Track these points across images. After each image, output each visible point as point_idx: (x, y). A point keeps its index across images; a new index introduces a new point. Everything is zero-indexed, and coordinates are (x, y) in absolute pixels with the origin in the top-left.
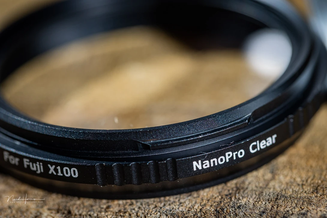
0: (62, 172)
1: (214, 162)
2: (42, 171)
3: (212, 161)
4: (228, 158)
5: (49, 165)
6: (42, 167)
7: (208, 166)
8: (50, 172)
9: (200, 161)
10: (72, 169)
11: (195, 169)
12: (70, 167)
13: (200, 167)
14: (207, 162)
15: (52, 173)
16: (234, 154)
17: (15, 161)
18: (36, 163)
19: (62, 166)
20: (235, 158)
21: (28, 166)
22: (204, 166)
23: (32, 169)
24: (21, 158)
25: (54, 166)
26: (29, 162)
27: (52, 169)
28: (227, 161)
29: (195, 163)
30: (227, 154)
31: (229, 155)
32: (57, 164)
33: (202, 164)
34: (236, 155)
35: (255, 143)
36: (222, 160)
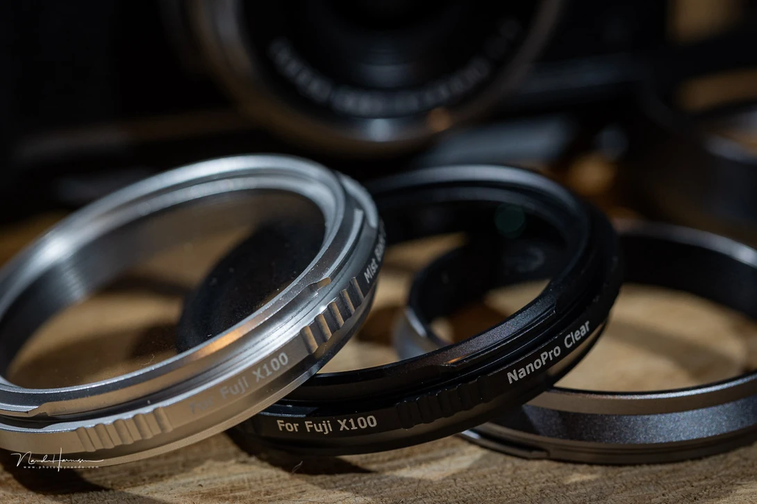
0: (356, 424)
1: (530, 368)
2: (331, 430)
3: (527, 367)
6: (329, 425)
7: (525, 375)
8: (341, 429)
9: (514, 371)
10: (369, 418)
11: (511, 382)
12: (365, 415)
13: (516, 379)
14: (523, 369)
15: (344, 429)
16: (550, 353)
17: (293, 428)
18: (322, 423)
19: (355, 417)
20: (551, 359)
21: (313, 429)
22: (520, 375)
23: (317, 431)
24: (301, 421)
26: (312, 424)
27: (343, 424)
28: (544, 364)
29: (509, 375)
30: (542, 355)
31: (545, 356)
33: (518, 374)
34: (553, 354)
35: (569, 336)
36: (538, 364)
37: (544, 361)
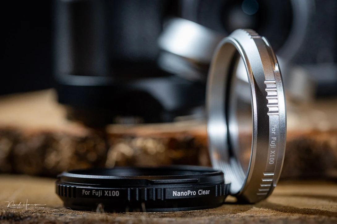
0: (111, 194)
1: (182, 193)
2: (101, 195)
3: (181, 193)
4: (189, 193)
5: (105, 191)
6: (101, 192)
7: (180, 195)
8: (105, 195)
9: (176, 192)
10: (117, 192)
11: (173, 195)
12: (115, 190)
13: (176, 195)
14: (179, 193)
15: (106, 195)
16: (192, 192)
17: (88, 193)
18: (99, 191)
19: (112, 190)
20: (191, 195)
21: (95, 194)
22: (178, 194)
23: (96, 195)
24: (91, 190)
25: (107, 191)
26: (95, 192)
27: (106, 192)
28: (188, 195)
29: (174, 192)
30: (188, 191)
31: (189, 192)
32: (109, 190)
34: (192, 193)
35: (201, 190)
36: (186, 194)
37: (188, 194)
